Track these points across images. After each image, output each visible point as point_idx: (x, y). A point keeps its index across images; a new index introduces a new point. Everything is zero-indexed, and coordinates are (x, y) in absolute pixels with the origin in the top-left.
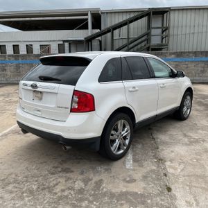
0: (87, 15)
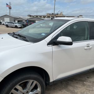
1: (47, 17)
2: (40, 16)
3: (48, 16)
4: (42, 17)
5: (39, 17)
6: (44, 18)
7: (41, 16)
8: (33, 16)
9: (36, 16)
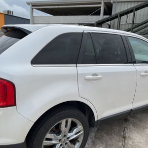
0: (100, 3)
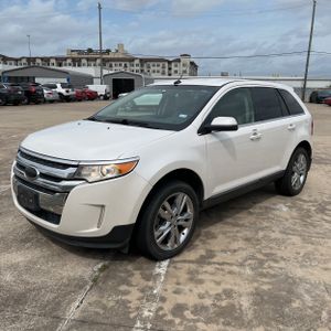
1: (69, 61)
2: (42, 59)
3: (74, 60)
4: (53, 61)
5: (39, 61)
6: (60, 65)
7: (46, 60)
8: (16, 60)
9: (29, 59)
